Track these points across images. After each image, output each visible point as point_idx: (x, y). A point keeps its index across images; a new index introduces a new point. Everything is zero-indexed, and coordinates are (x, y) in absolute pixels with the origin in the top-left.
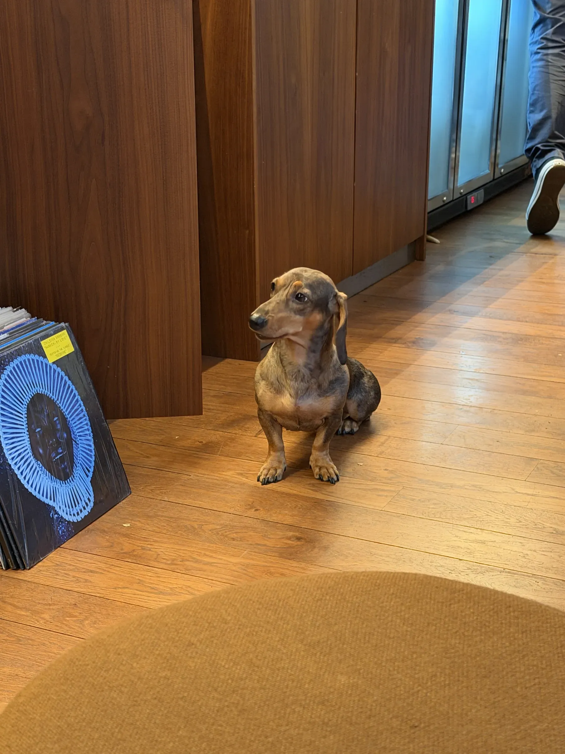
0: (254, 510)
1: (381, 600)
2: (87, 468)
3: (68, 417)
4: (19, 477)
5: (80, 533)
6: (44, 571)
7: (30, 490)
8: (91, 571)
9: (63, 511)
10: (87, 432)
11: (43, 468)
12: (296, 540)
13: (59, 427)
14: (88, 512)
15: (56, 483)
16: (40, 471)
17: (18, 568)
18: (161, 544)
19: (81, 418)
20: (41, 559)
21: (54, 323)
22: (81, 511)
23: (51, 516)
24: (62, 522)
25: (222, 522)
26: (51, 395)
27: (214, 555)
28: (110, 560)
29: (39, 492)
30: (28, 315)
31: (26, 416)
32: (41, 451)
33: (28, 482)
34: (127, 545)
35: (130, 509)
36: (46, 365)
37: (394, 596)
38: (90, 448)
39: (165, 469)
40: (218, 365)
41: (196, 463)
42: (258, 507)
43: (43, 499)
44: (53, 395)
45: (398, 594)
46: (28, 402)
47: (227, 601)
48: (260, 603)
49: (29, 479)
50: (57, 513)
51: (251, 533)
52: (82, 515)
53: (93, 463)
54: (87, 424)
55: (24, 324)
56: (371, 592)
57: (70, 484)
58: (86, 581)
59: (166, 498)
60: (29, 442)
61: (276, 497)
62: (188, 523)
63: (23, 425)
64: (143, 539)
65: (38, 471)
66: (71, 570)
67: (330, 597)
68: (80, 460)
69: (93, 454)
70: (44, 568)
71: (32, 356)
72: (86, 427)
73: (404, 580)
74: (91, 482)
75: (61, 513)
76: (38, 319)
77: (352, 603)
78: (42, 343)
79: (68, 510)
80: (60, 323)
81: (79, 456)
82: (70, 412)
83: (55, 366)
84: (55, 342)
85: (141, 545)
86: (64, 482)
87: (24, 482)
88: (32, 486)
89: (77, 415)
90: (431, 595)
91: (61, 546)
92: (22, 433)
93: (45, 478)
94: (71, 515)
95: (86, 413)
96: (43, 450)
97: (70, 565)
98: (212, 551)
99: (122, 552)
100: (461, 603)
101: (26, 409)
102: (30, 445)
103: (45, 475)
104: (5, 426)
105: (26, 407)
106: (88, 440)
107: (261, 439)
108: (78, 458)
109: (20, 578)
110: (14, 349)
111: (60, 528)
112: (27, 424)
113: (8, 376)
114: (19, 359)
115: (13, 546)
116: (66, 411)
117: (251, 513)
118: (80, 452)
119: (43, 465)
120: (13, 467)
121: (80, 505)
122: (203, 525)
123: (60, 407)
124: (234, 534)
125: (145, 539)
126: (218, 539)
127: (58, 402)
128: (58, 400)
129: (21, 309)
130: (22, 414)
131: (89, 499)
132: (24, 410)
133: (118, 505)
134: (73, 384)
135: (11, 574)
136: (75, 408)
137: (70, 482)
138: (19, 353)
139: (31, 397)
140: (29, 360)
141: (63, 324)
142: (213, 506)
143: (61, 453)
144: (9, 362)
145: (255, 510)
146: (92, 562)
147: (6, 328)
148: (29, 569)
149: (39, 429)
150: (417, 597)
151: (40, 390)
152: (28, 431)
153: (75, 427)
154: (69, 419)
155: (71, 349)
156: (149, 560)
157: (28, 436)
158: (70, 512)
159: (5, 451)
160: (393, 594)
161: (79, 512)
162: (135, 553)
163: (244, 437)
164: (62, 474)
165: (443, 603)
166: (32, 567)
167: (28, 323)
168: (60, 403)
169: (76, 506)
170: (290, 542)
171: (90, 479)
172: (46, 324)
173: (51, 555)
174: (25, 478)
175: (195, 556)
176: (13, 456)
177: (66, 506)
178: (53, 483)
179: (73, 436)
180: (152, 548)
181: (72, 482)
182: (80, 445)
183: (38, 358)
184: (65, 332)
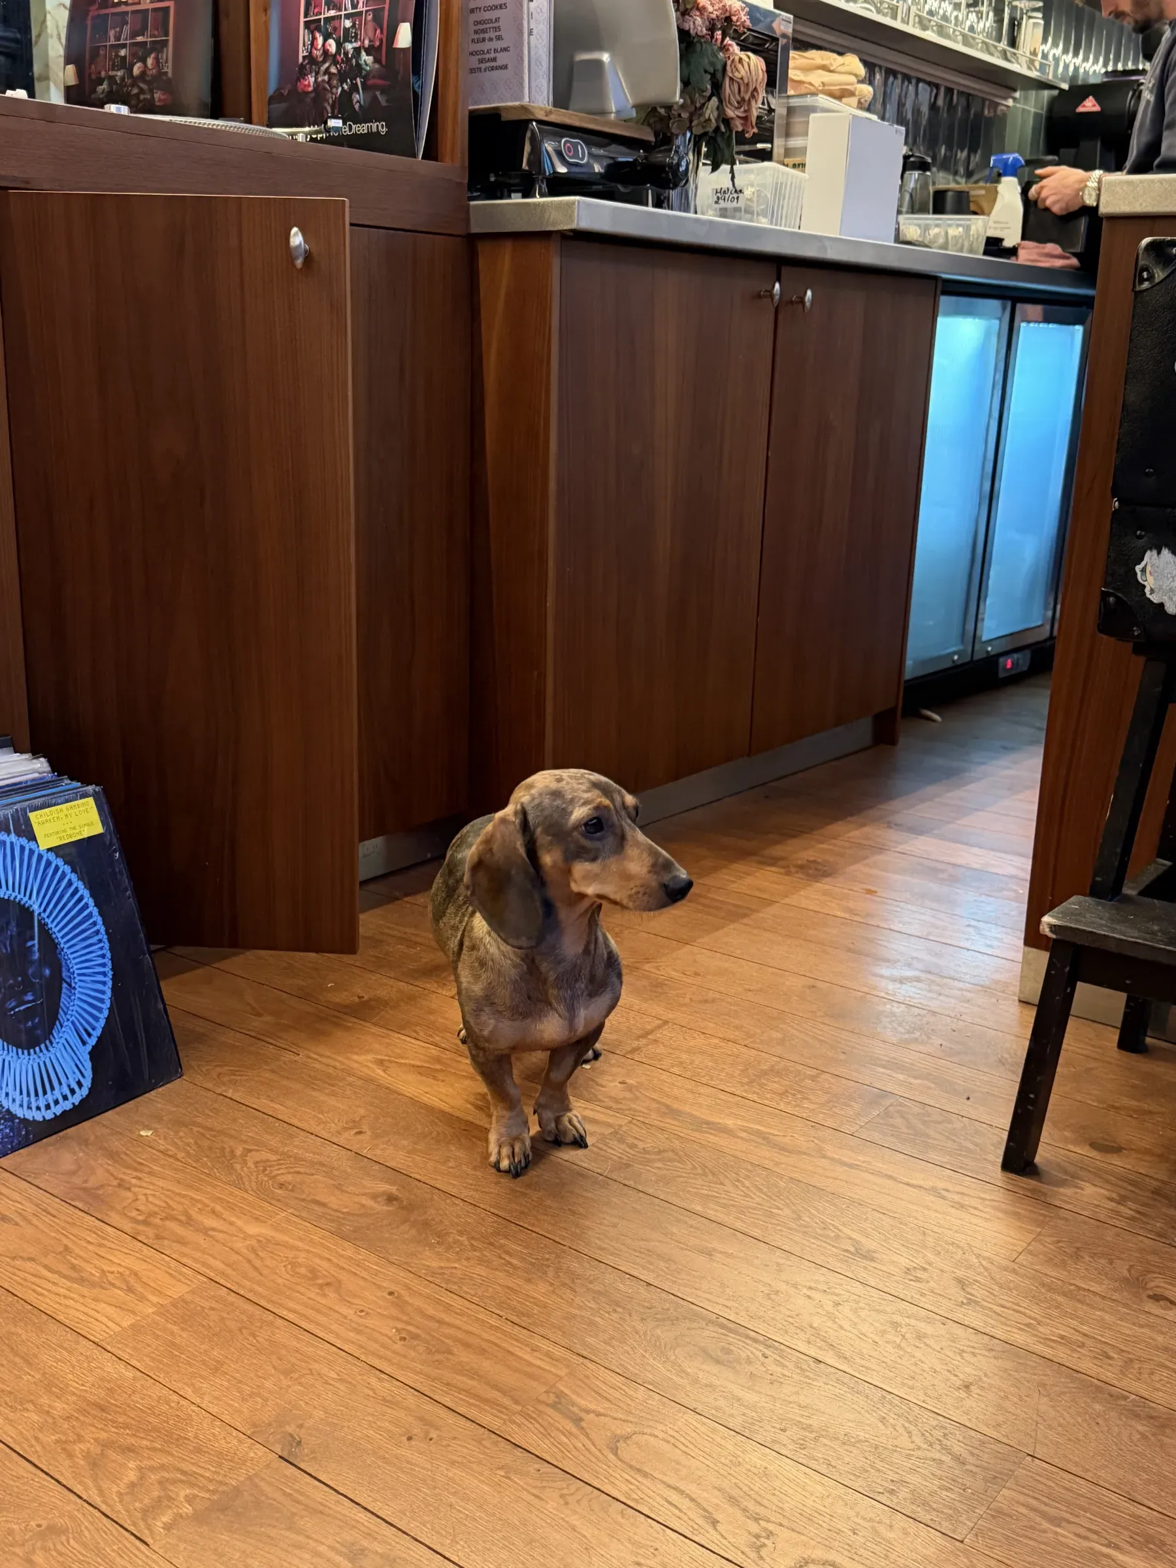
0: (356, 1131)
2: (86, 1030)
3: (62, 941)
9: (14, 1100)
10: (101, 970)
12: (384, 1202)
13: (35, 957)
14: (73, 1104)
15: (6, 1052)
18: (154, 1180)
19: (91, 945)
21: (78, 785)
22: (56, 1102)
24: (7, 1120)
25: (287, 1149)
26: (30, 902)
27: (225, 1213)
28: (50, 1200)
34: (100, 1174)
35: (161, 1106)
36: (32, 852)
38: (101, 996)
39: (267, 1039)
41: (324, 1034)
42: (366, 1128)
44: (35, 903)
51: (319, 1177)
52: (58, 1110)
53: (103, 1022)
54: (103, 956)
55: (31, 780)
59: (232, 1091)
61: (406, 1113)
62: (232, 1143)
68: (72, 1015)
69: (106, 1006)
72: (101, 961)
74: (90, 1053)
75: (7, 1104)
78: (33, 815)
79: (26, 1099)
80: (88, 785)
81: (71, 1008)
82: (67, 934)
83: (51, 856)
84: (62, 815)
85: (124, 1177)
86: (26, 1052)
89: (84, 939)
94: (30, 1108)
95: (106, 937)
98: (228, 1205)
99: (82, 1185)
106: (100, 982)
108: (70, 1012)
117: (347, 1136)
118: (77, 1002)
121: (57, 1091)
122: (251, 1151)
123: (47, 925)
124: (290, 1176)
125: (139, 1167)
126: (257, 1182)
127: (44, 915)
128: (44, 911)
131: (79, 1083)
133: (147, 1095)
137: (41, 1051)
141: (90, 788)
142: (295, 1115)
143: (29, 1002)
153: (74, 958)
154: (62, 946)
155: (97, 830)
158: (30, 1102)
161: (52, 1105)
162: (101, 1192)
164: (24, 1038)
167: (38, 781)
168: (48, 917)
169: (45, 1093)
170: (371, 1204)
171: (89, 1048)
172: (65, 784)
175: (194, 1212)
177: (21, 1093)
179: (65, 974)
180: (136, 1186)
181: (45, 1051)
182: (78, 989)
183: (14, 840)
184: (91, 800)
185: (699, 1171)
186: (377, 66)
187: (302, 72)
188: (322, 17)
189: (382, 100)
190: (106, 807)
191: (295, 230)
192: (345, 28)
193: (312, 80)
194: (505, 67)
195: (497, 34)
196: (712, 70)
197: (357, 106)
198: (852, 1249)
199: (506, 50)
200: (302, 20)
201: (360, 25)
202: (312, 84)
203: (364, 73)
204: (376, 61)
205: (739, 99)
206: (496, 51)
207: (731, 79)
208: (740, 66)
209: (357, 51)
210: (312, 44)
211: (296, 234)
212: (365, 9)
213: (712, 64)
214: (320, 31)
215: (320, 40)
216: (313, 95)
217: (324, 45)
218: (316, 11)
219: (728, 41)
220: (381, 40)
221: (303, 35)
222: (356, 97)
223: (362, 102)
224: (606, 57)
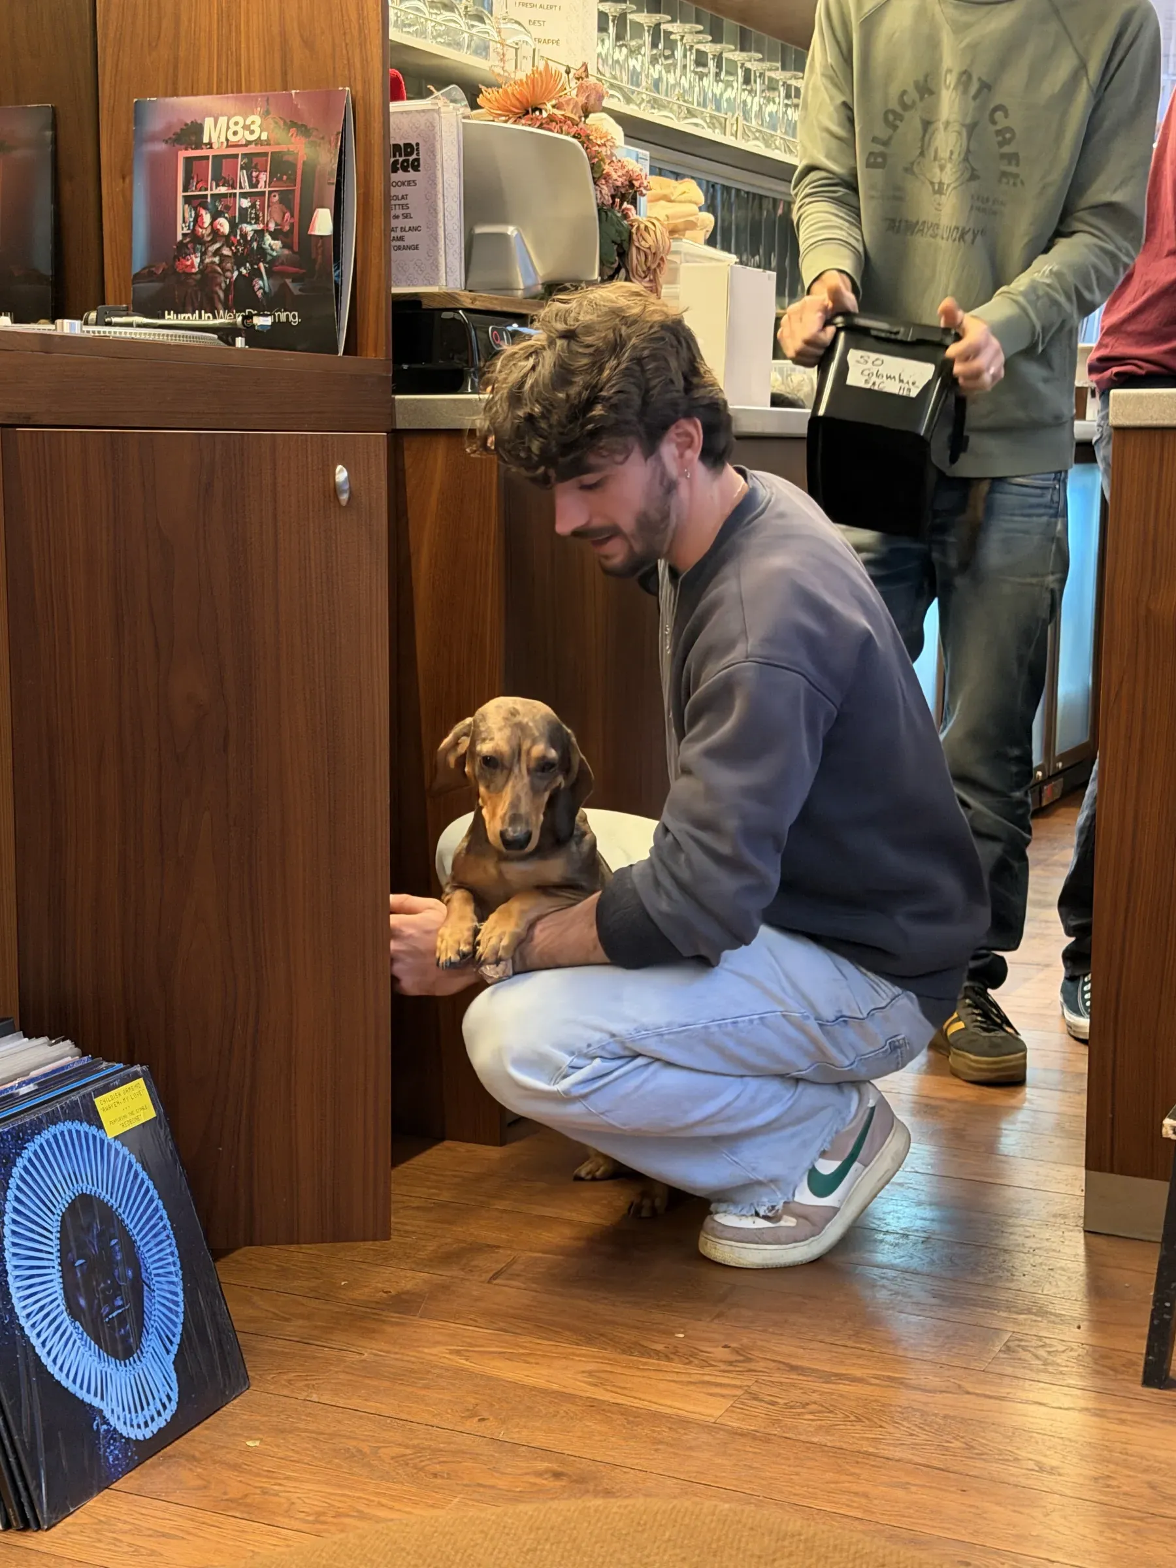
0: (477, 1419)
1: (646, 1553)
2: (168, 1337)
3: (138, 1238)
4: (38, 1350)
5: (148, 1462)
6: (75, 1533)
7: (57, 1377)
8: (164, 1535)
9: (119, 1418)
10: (173, 1269)
11: (85, 1334)
12: (551, 1479)
13: (119, 1258)
14: (166, 1420)
16: (78, 1341)
17: (25, 1526)
18: (297, 1484)
19: (162, 1242)
20: (72, 1510)
21: (121, 1066)
22: (153, 1419)
23: (95, 1427)
24: (115, 1440)
25: (416, 1442)
26: (108, 1197)
27: (397, 1505)
28: (200, 1514)
29: (74, 1381)
30: (77, 1050)
31: (58, 1235)
32: (82, 1302)
33: (54, 1361)
34: (235, 1485)
35: (245, 1417)
36: (102, 1141)
37: (671, 1543)
38: (175, 1298)
39: (317, 1342)
40: (429, 1152)
41: (374, 1331)
42: (485, 1415)
43: (82, 1395)
44: (111, 1197)
45: (680, 1541)
46: (64, 1210)
47: (358, 1552)
48: (421, 1555)
49: (57, 1356)
50: (106, 1422)
51: (469, 1464)
52: (154, 1428)
53: (180, 1328)
54: (172, 1254)
55: (67, 1067)
56: (629, 1538)
57: (135, 1366)
58: (152, 1553)
59: (314, 1396)
60: (61, 1286)
61: (520, 1396)
62: (354, 1443)
63: (51, 1253)
64: (266, 1473)
65: (75, 1341)
66: (125, 1532)
67: (552, 1544)
68: (155, 1321)
69: (181, 1309)
70: (75, 1529)
71: (76, 1126)
72: (171, 1259)
73: (692, 1515)
74: (174, 1363)
75: (113, 1421)
76: (92, 1058)
77: (591, 1556)
78: (97, 1101)
79: (128, 1416)
80: (132, 1066)
81: (153, 1313)
82: (141, 1229)
83: (118, 1145)
84: (120, 1099)
85: (262, 1485)
86: (123, 1363)
87: (47, 1361)
88: (61, 1369)
89: (155, 1236)
90: (740, 1541)
91: (112, 1487)
92: (49, 1267)
93: (87, 1355)
94: (132, 1426)
95: (172, 1232)
96: (87, 1299)
97: (125, 1522)
98: (393, 1498)
99: (226, 1497)
100: (794, 1559)
101: (59, 1224)
102: (62, 1291)
103: (87, 1349)
104: (18, 1254)
105: (59, 1219)
106: (173, 1283)
107: (497, 1287)
108: (153, 1318)
109: (29, 1545)
110: (43, 1112)
111: (112, 1451)
112: (58, 1251)
113: (30, 1160)
114: (53, 1129)
115: (20, 1484)
116: (135, 1227)
117: (472, 1425)
118: (157, 1306)
119: (85, 1330)
120: (27, 1331)
121: (152, 1407)
122: (379, 1448)
123: (123, 1221)
124: (438, 1466)
125: (270, 1474)
126: (407, 1475)
127: (121, 1211)
128: (120, 1206)
129: (63, 1040)
130: (51, 1233)
131: (168, 1397)
132: (55, 1224)
133: (224, 1409)
134: (151, 1178)
135: (14, 1538)
136: (152, 1223)
137: (135, 1362)
138: (53, 1119)
139: (70, 1201)
140: (70, 1132)
141: (138, 1068)
142: (402, 1411)
143: (119, 1307)
144: (33, 1134)
145: (480, 1420)
146: (167, 1516)
147: (33, 1074)
148: (47, 1530)
149: (81, 1261)
150: (714, 1546)
151: (88, 1188)
152: (60, 1264)
153: (150, 1257)
154: (138, 1243)
155: (151, 1114)
156: (274, 1513)
157: (60, 1274)
158: (131, 1420)
159: (14, 1300)
160: (669, 1540)
161: (150, 1422)
162: (249, 1500)
163: (468, 1283)
164: (120, 1347)
165: (760, 1557)
166: (54, 1525)
167: (75, 1066)
168: (124, 1212)
169: (143, 1409)
170: (538, 1481)
171: (172, 1357)
172: (107, 1068)
173: (90, 1503)
174: (49, 1353)
175: (362, 1508)
176: (29, 1310)
177: (124, 1410)
178: (103, 1364)
179: (144, 1275)
180: (281, 1492)
181: (138, 1363)
182: (157, 1292)
183: (87, 1130)
184: (141, 1081)
185: (853, 1418)
186: (286, 252)
187: (182, 250)
188: (209, 193)
189: (294, 288)
190: (154, 1089)
191: (339, 467)
192: (240, 208)
193: (197, 261)
194: (416, 248)
195: (404, 211)
196: (618, 240)
197: (260, 293)
198: (1037, 1468)
199: (416, 229)
200: (180, 194)
201: (262, 205)
202: (196, 265)
203: (269, 258)
204: (284, 246)
205: (645, 268)
206: (403, 229)
207: (638, 248)
208: (646, 235)
209: (259, 234)
210: (196, 221)
211: (341, 471)
212: (267, 190)
213: (619, 233)
214: (206, 208)
215: (207, 218)
216: (199, 276)
217: (212, 224)
218: (200, 185)
219: (625, 205)
220: (292, 225)
221: (183, 212)
222: (258, 283)
223: (267, 290)
224: (511, 230)
